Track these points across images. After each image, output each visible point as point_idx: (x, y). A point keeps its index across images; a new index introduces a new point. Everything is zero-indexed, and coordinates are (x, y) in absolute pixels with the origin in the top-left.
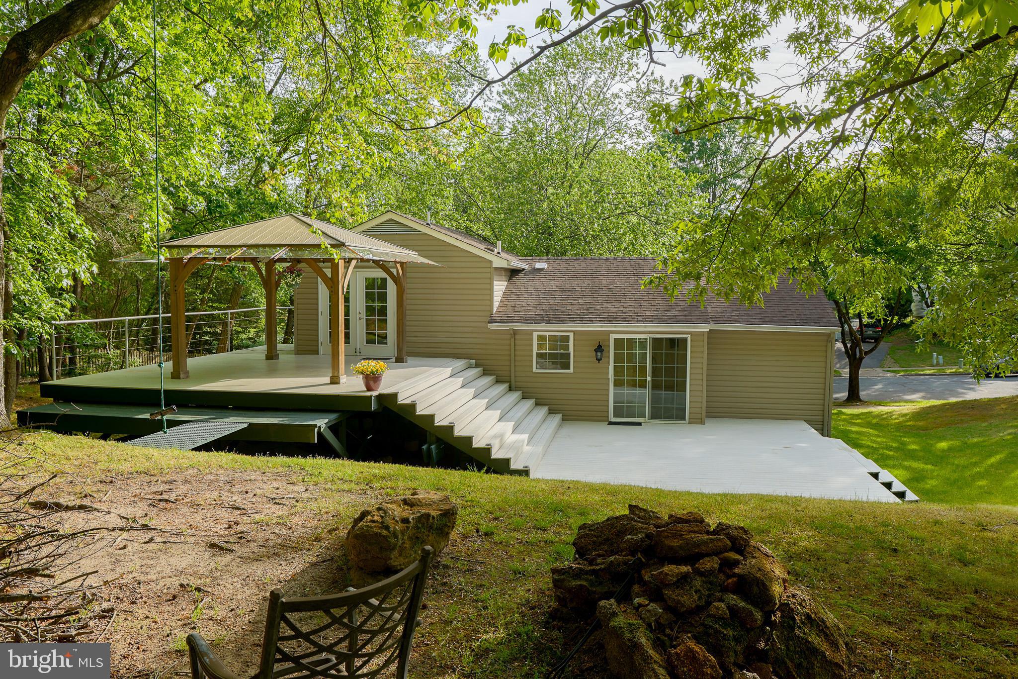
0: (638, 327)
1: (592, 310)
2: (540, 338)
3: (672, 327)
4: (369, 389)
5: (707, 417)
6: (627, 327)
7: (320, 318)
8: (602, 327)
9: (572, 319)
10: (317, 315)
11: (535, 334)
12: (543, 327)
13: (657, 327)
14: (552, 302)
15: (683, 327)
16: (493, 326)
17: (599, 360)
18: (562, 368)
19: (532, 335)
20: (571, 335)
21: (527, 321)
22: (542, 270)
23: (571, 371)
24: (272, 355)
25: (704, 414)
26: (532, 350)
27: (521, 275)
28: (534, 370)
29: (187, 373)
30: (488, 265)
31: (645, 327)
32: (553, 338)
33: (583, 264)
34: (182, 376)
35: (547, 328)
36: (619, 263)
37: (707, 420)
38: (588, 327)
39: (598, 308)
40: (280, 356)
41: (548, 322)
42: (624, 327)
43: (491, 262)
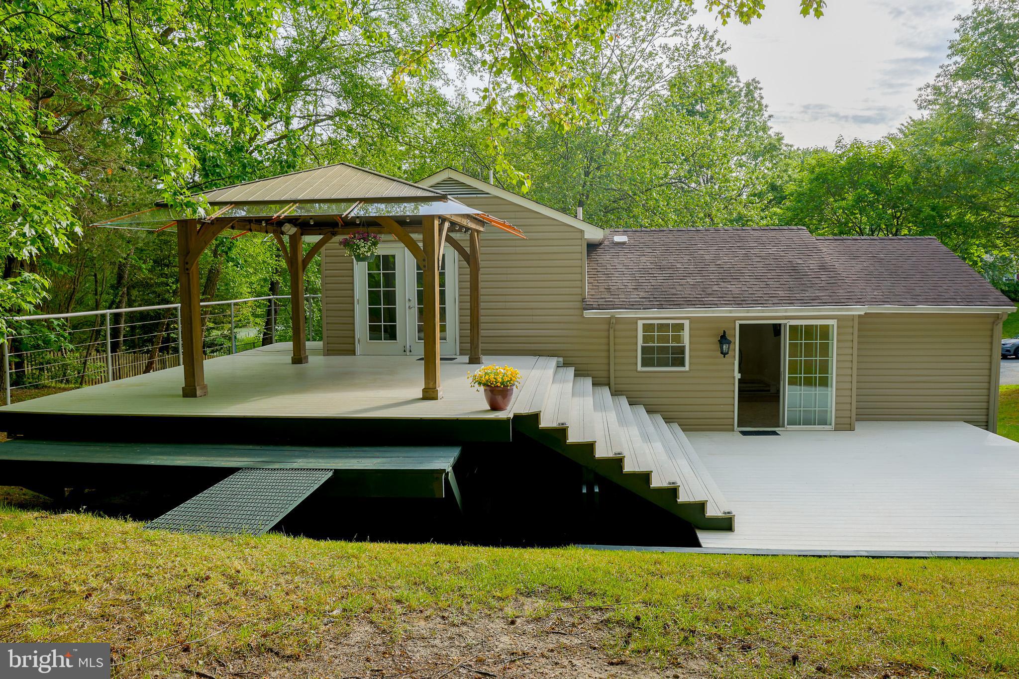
0: (776, 311)
1: (709, 291)
2: (647, 328)
3: (820, 310)
4: (495, 407)
5: (857, 420)
6: (763, 311)
7: (357, 307)
8: (731, 312)
9: (690, 303)
10: (353, 303)
11: (640, 324)
12: (654, 313)
13: (801, 310)
14: (653, 282)
15: (834, 310)
16: (588, 314)
17: (724, 354)
18: (673, 365)
19: (637, 323)
20: (687, 323)
21: (632, 306)
22: (624, 243)
23: (687, 368)
24: (299, 358)
25: (854, 417)
26: (636, 344)
27: (600, 251)
28: (639, 368)
29: (204, 387)
30: (578, 235)
31: (786, 311)
32: (662, 327)
33: (670, 236)
34: (198, 393)
35: (656, 316)
36: (714, 235)
37: (857, 425)
38: (713, 312)
39: (715, 288)
40: (310, 358)
41: (661, 307)
42: (759, 311)
43: (582, 232)
